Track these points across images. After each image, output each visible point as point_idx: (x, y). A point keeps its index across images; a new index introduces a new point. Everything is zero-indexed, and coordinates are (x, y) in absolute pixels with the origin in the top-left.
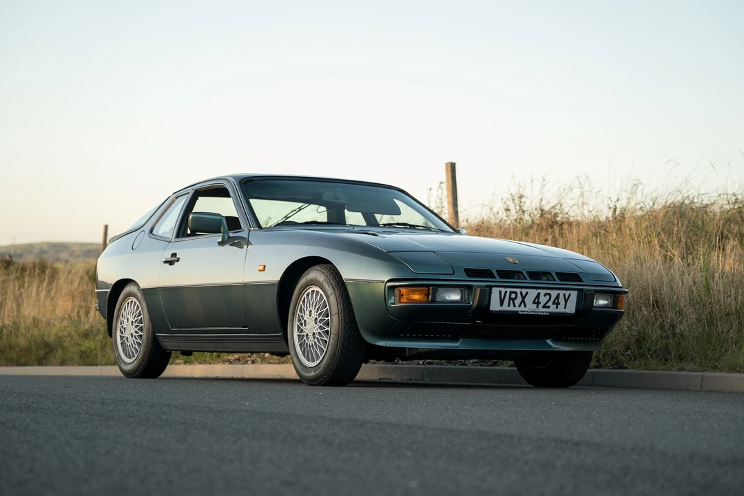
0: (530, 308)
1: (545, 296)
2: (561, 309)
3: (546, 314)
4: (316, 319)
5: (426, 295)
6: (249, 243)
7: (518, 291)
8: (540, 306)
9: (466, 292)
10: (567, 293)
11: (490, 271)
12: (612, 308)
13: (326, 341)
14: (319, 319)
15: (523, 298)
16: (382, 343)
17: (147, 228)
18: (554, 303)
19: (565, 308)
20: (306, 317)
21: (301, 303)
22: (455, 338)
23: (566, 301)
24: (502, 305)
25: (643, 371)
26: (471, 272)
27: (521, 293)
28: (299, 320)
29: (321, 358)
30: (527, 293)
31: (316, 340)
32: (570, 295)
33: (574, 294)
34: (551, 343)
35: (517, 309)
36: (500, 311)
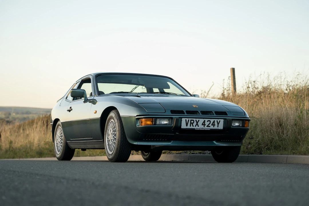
0: (201, 127)
1: (208, 121)
2: (216, 127)
3: (209, 129)
5: (151, 122)
7: (195, 119)
8: (206, 126)
9: (170, 120)
10: (219, 120)
11: (183, 111)
12: (242, 127)
13: (115, 143)
14: (113, 133)
15: (197, 123)
16: (135, 143)
17: (65, 97)
18: (212, 125)
19: (218, 127)
20: (109, 132)
21: (108, 126)
22: (169, 141)
23: (218, 124)
24: (187, 126)
25: (267, 155)
26: (173, 112)
27: (196, 120)
28: (107, 134)
29: (114, 150)
30: (199, 120)
31: (112, 142)
32: (220, 121)
33: (222, 121)
34: (216, 143)
35: (194, 127)
36: (186, 128)
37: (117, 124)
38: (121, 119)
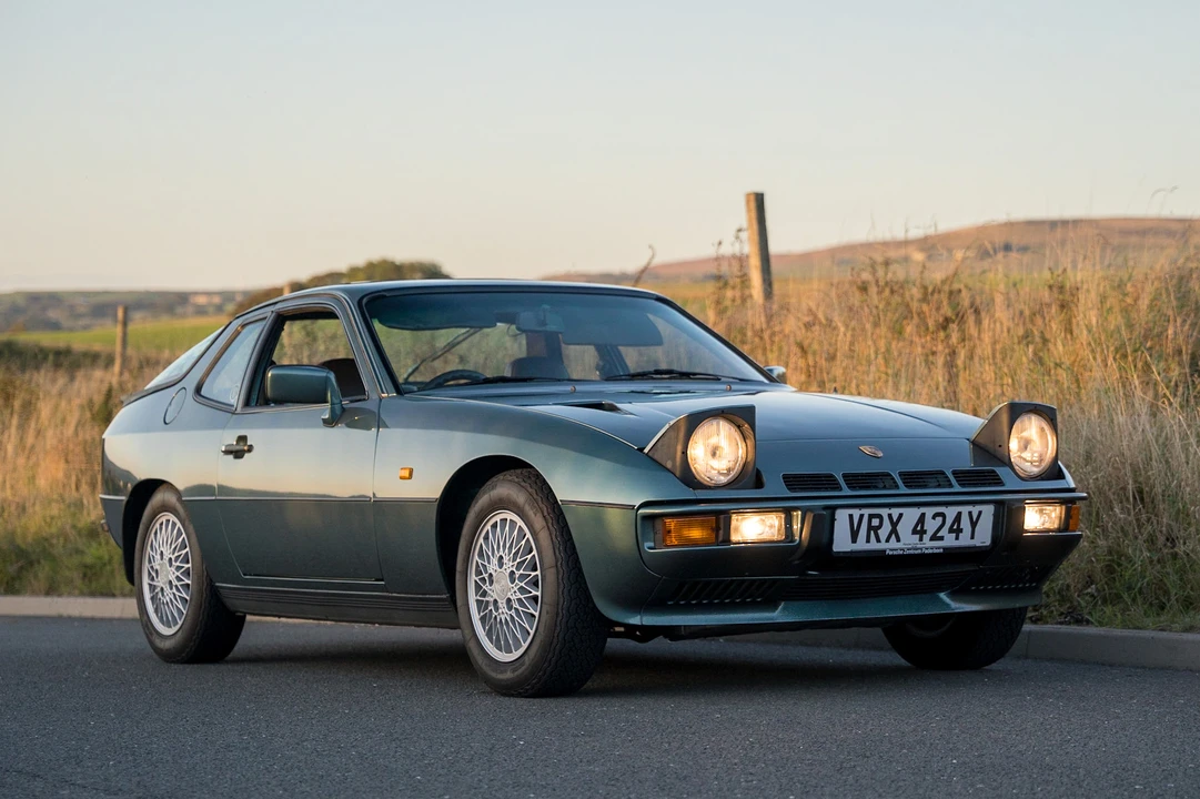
0: (907, 542)
1: (934, 518)
2: (965, 540)
3: (938, 551)
4: (512, 573)
5: (712, 529)
6: (380, 424)
7: (884, 512)
8: (926, 537)
10: (975, 510)
11: (832, 476)
12: (1060, 530)
13: (533, 616)
14: (517, 574)
15: (894, 525)
16: (635, 620)
17: (191, 383)
18: (951, 530)
19: (972, 537)
20: (493, 567)
21: (481, 540)
22: (770, 604)
23: (974, 524)
24: (854, 540)
26: (794, 482)
27: (890, 516)
28: (479, 573)
29: (525, 646)
30: (901, 515)
31: (513, 612)
32: (980, 513)
33: (988, 511)
34: (947, 600)
35: (883, 546)
36: (852, 552)
37: (544, 536)
38: (562, 513)
